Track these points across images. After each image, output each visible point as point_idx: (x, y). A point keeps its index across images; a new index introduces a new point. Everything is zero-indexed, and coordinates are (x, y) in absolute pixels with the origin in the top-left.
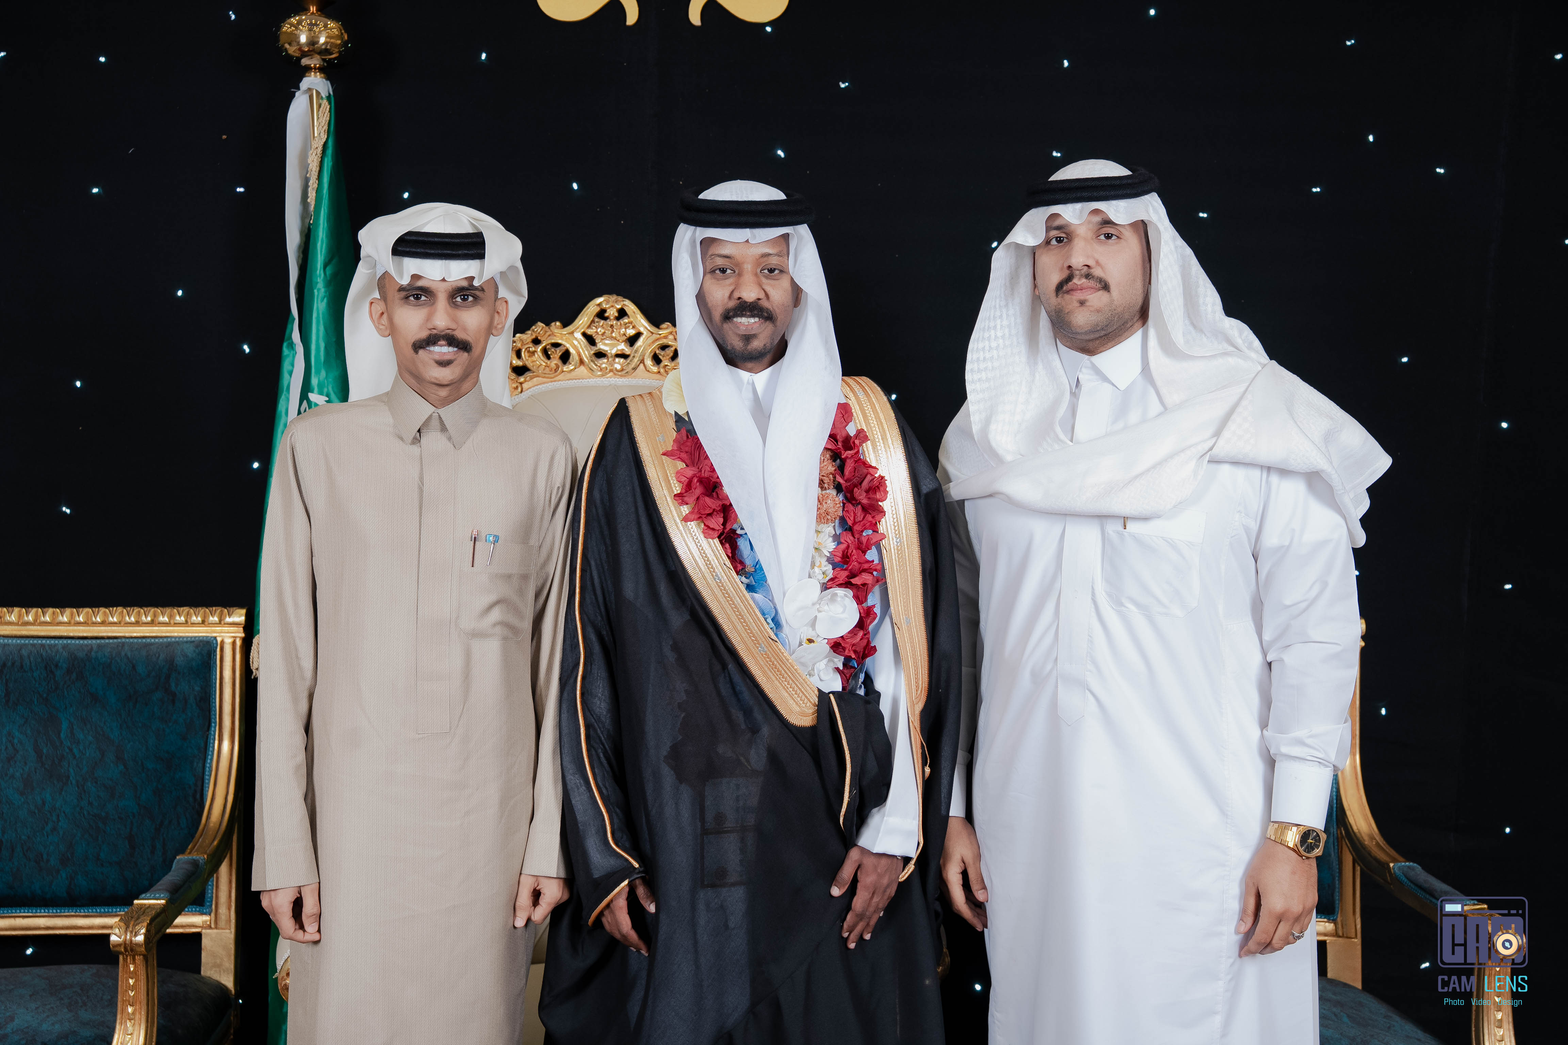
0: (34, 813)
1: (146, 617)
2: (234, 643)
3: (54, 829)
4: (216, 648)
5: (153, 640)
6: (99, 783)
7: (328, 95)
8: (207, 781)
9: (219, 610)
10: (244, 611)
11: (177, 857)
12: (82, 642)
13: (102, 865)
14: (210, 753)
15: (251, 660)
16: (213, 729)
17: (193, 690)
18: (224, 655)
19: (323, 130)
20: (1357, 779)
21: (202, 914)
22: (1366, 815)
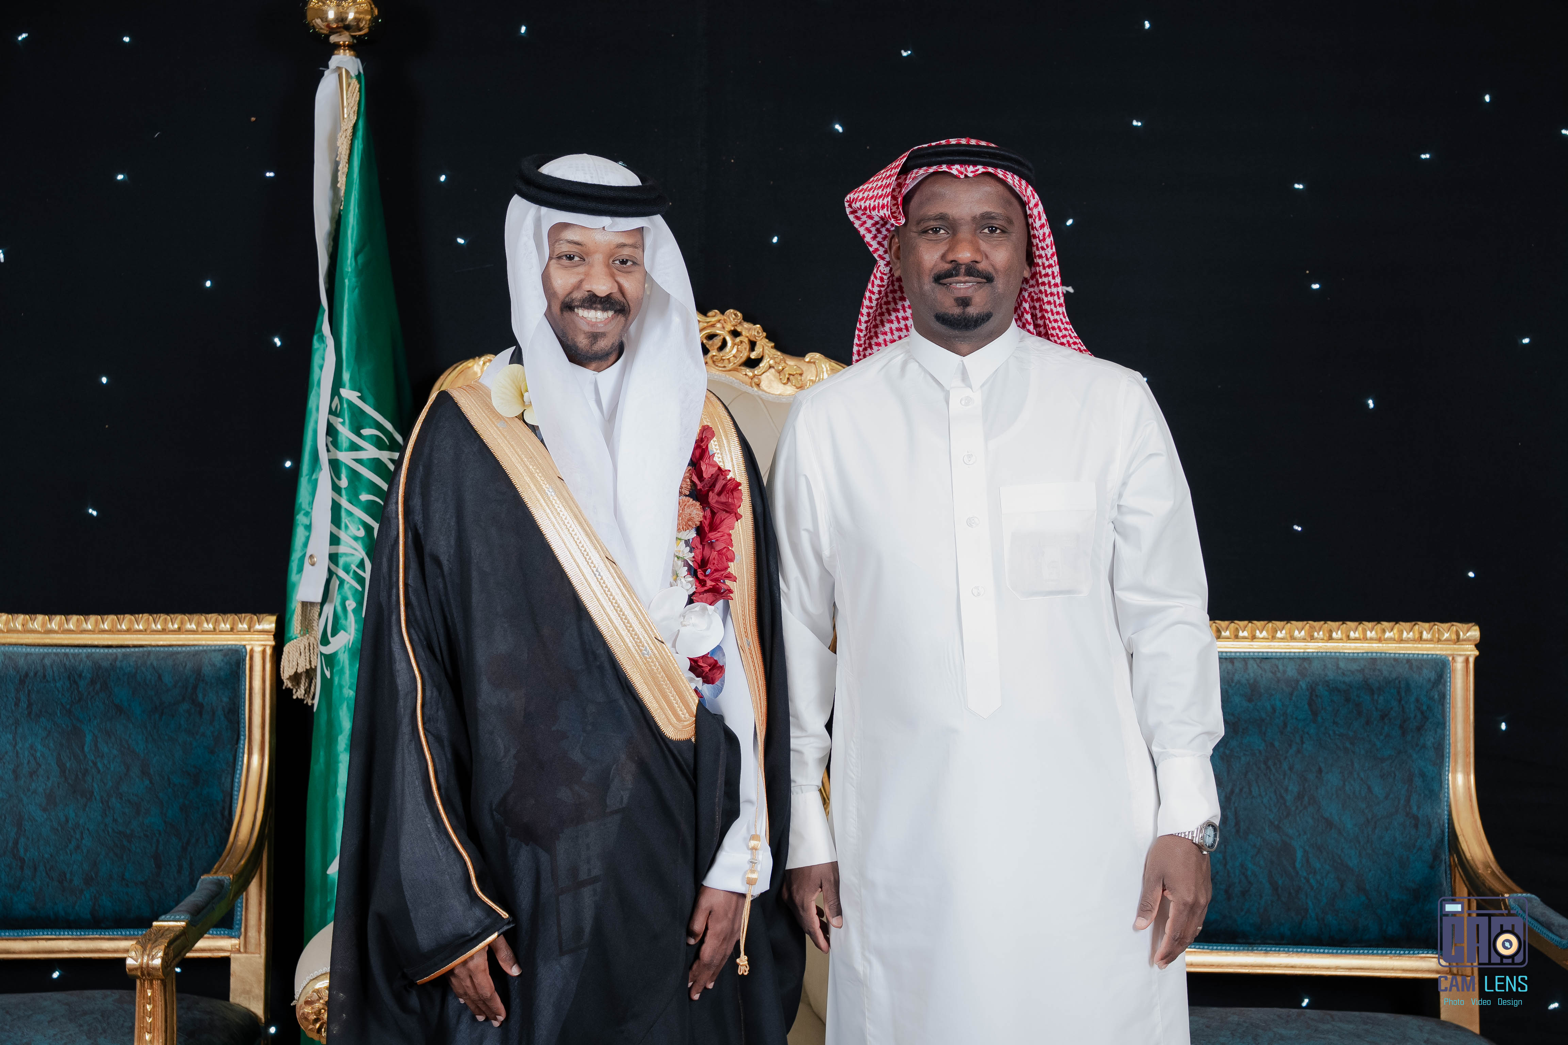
0: (57, 830)
1: (173, 625)
2: (264, 652)
3: (78, 847)
4: (246, 657)
5: (180, 649)
6: (124, 799)
7: (357, 73)
8: (235, 797)
9: (247, 618)
10: (274, 618)
11: (202, 877)
12: (106, 650)
13: (127, 885)
14: (239, 767)
15: (282, 669)
16: (242, 742)
17: (221, 701)
18: (254, 664)
19: (353, 110)
20: (1471, 800)
21: (231, 937)
22: (1482, 840)
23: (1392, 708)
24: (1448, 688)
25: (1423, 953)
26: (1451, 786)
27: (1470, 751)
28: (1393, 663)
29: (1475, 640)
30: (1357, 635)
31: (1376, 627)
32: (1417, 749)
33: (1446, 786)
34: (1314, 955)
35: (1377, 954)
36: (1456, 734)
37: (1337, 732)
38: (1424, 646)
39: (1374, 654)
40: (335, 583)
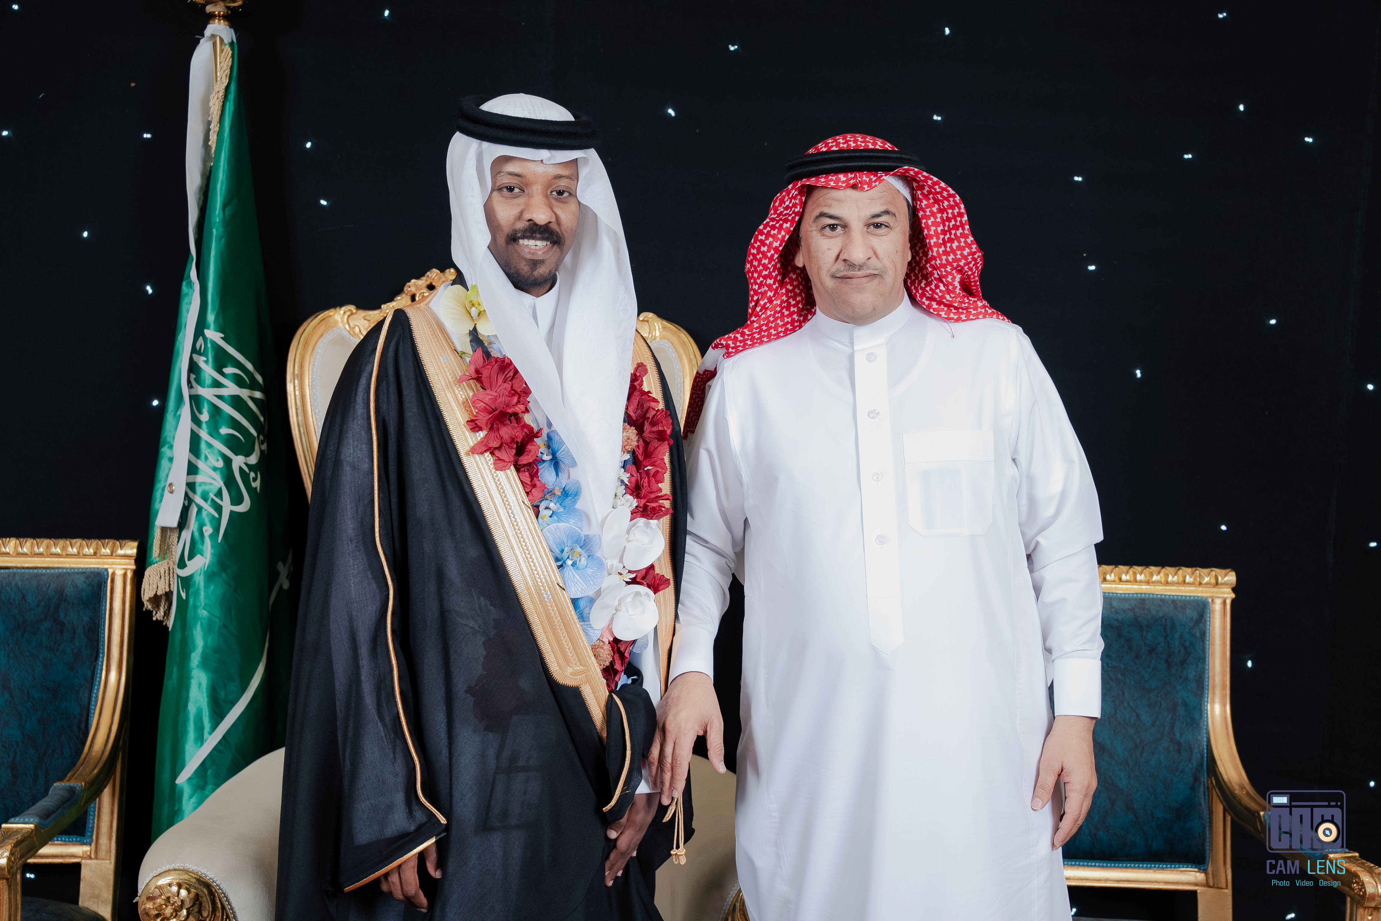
1: (39, 548)
2: (125, 575)
4: (107, 579)
5: (44, 571)
7: (230, 41)
8: (92, 711)
9: (111, 544)
10: (135, 544)
11: (55, 785)
14: (97, 683)
15: (142, 592)
16: (101, 659)
17: (82, 620)
18: (115, 586)
19: (225, 74)
20: (1227, 728)
21: (83, 844)
22: (1237, 764)
23: (1158, 644)
24: (1208, 627)
25: (1183, 867)
26: (1209, 715)
27: (1226, 686)
28: (1161, 603)
29: (1231, 584)
30: (1128, 578)
31: (1145, 571)
32: (1181, 681)
33: (1206, 715)
34: (1086, 868)
35: (1143, 868)
36: (1214, 668)
37: (1110, 665)
38: (1187, 588)
39: (1143, 595)
40: (194, 510)
